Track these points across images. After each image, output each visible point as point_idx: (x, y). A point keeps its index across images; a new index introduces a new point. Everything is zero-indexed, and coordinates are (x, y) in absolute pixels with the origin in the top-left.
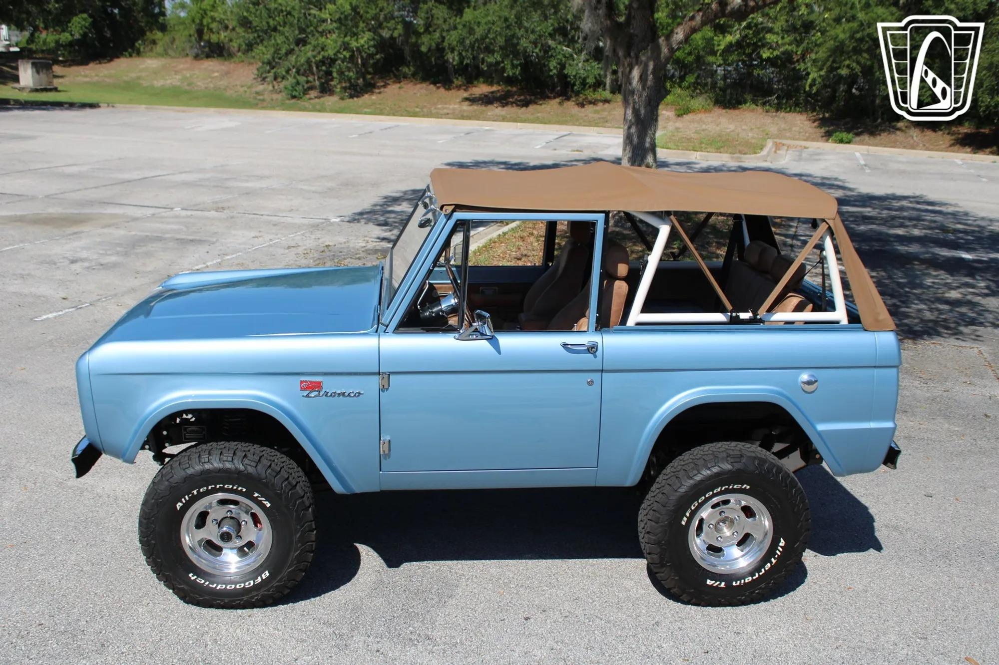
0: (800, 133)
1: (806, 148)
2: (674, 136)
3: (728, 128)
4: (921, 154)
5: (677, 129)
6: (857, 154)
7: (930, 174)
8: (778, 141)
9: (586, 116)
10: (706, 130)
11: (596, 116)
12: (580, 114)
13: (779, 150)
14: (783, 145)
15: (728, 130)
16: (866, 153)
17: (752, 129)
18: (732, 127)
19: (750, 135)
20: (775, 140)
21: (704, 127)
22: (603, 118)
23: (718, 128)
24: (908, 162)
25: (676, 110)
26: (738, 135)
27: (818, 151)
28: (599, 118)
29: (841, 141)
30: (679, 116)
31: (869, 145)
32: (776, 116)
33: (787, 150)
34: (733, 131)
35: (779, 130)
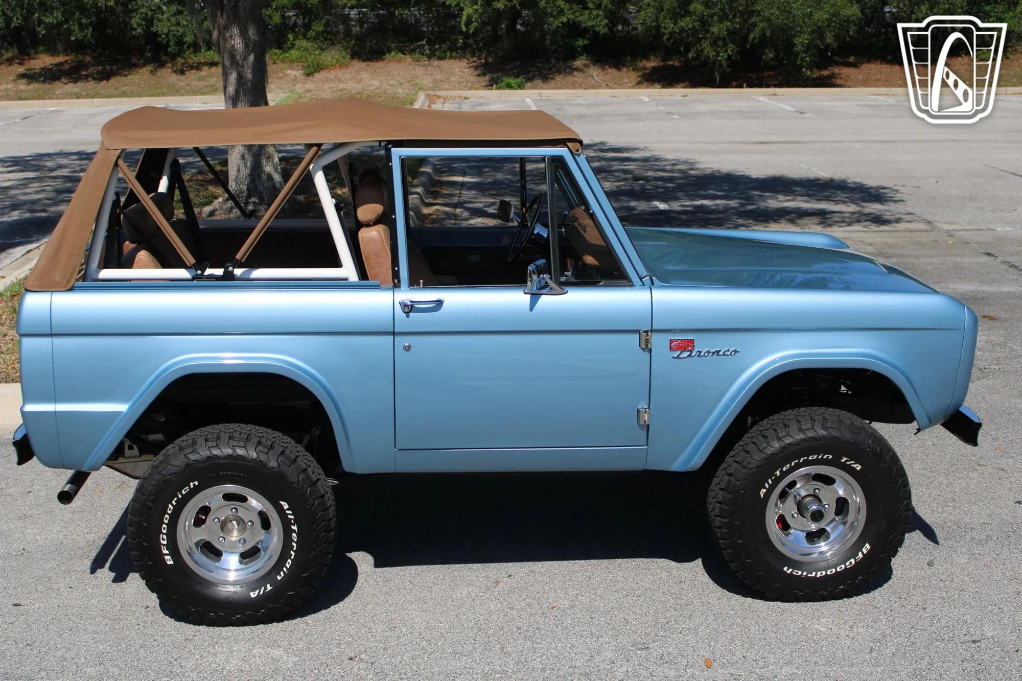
0: (461, 83)
1: (466, 98)
2: (300, 98)
3: (371, 85)
4: (604, 94)
5: (308, 91)
6: (528, 100)
7: (615, 115)
8: (432, 92)
9: (188, 85)
10: (344, 89)
11: (202, 84)
12: (180, 84)
13: (434, 103)
14: (439, 97)
15: (372, 88)
16: (539, 98)
17: (401, 84)
18: (376, 83)
19: (400, 91)
20: (428, 92)
21: (341, 86)
22: (211, 86)
23: (360, 86)
24: (590, 105)
25: (303, 67)
26: (385, 92)
27: (482, 101)
28: (206, 87)
29: (509, 87)
30: (308, 75)
31: (542, 88)
32: (429, 65)
33: (444, 103)
34: (378, 88)
35: (435, 82)
